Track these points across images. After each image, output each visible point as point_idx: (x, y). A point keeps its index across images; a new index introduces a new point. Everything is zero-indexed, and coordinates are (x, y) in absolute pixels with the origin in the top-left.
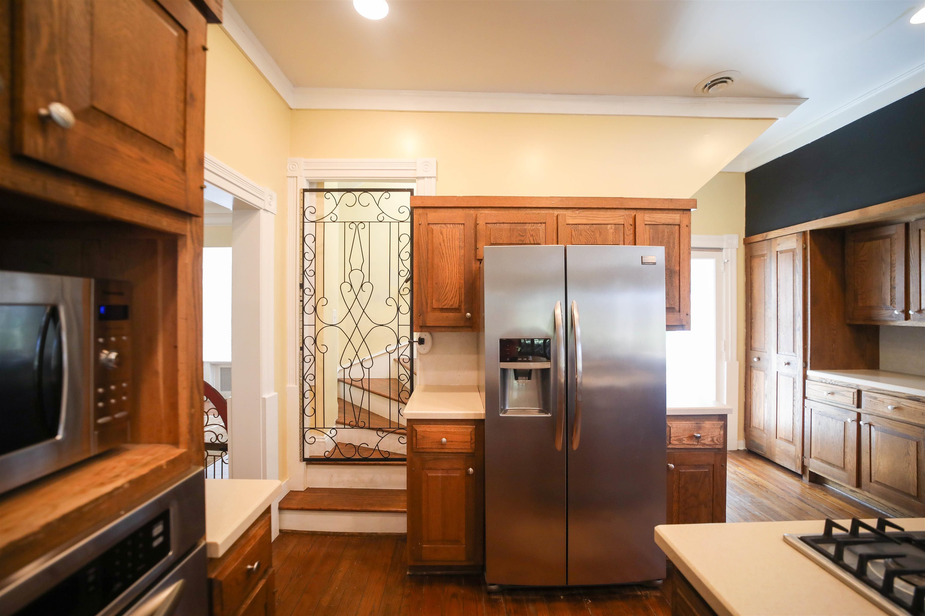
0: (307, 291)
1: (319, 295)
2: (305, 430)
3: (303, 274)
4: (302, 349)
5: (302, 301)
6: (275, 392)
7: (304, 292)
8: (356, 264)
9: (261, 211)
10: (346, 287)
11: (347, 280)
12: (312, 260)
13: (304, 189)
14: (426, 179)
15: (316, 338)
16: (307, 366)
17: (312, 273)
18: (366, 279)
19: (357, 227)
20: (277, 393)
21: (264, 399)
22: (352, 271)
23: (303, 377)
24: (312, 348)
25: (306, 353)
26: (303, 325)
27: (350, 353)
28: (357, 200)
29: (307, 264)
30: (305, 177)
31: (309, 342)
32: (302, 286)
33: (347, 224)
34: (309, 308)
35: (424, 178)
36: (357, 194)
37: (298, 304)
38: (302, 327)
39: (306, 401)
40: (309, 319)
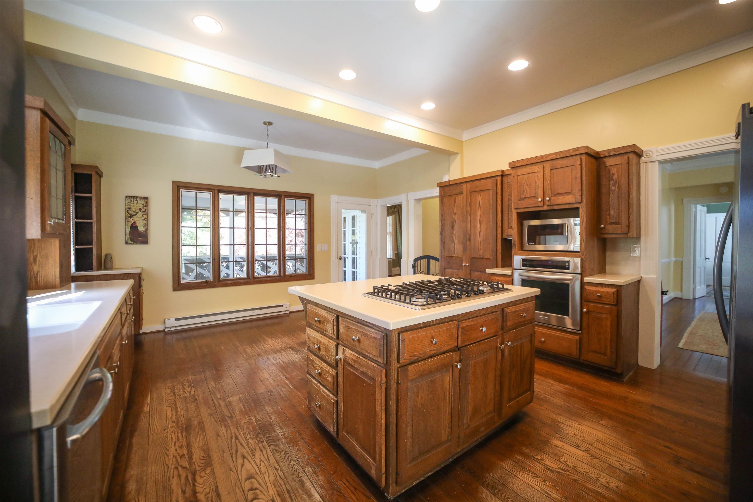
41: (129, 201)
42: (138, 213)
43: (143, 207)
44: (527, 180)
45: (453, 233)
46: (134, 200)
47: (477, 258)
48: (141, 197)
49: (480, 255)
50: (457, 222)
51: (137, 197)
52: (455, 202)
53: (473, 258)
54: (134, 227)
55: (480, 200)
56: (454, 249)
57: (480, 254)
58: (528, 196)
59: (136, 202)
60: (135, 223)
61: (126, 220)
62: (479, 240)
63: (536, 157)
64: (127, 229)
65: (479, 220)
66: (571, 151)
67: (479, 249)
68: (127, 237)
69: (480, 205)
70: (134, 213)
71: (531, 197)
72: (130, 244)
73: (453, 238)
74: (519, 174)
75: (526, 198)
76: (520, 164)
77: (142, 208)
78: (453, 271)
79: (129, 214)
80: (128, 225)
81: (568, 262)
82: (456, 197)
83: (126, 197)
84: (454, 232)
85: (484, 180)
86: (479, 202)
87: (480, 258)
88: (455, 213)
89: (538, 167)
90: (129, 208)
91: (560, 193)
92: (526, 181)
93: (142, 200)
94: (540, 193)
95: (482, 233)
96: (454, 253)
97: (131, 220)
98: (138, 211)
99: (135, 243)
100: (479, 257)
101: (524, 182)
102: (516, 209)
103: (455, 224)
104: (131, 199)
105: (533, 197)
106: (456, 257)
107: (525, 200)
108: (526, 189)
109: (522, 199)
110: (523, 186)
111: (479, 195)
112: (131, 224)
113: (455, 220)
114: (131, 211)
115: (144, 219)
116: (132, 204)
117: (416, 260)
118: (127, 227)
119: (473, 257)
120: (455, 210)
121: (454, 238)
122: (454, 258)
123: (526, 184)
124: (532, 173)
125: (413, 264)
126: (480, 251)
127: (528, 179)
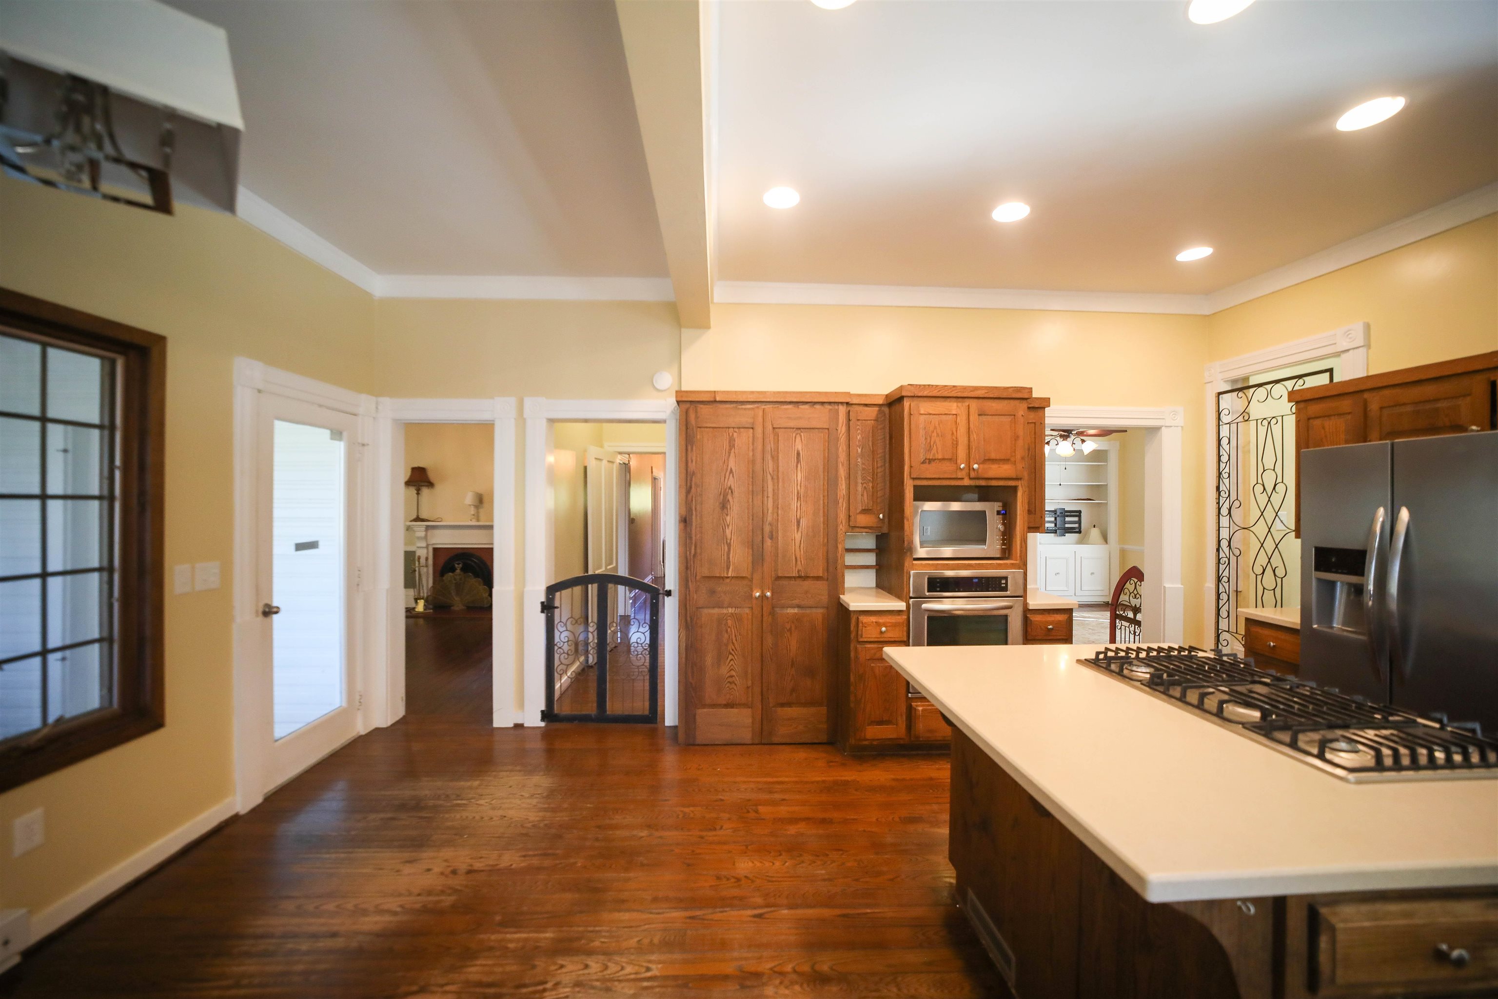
0: (1222, 494)
1: (1233, 496)
2: (1220, 631)
3: (1219, 477)
4: (1218, 550)
5: (1218, 503)
6: (1182, 585)
7: (1219, 495)
8: (1269, 464)
9: (1163, 428)
10: (1259, 488)
11: (1260, 481)
12: (1227, 462)
13: (1218, 393)
14: (1351, 352)
15: (1230, 539)
16: (1222, 567)
17: (1227, 475)
18: (1279, 480)
19: (1269, 423)
20: (1182, 586)
21: (1164, 587)
22: (1264, 471)
23: (1219, 577)
24: (1226, 550)
25: (1222, 555)
26: (1219, 527)
27: (1262, 560)
28: (1269, 393)
29: (1222, 466)
30: (1222, 379)
31: (1224, 544)
32: (1218, 488)
33: (1259, 421)
34: (1224, 511)
35: (1348, 350)
36: (1269, 387)
37: (1215, 506)
38: (1217, 529)
39: (1221, 603)
40: (1225, 521)
44: (937, 425)
45: (724, 520)
47: (790, 578)
49: (798, 571)
50: (736, 494)
52: (732, 446)
53: (778, 578)
55: (800, 449)
56: (728, 558)
57: (799, 567)
58: (940, 458)
62: (798, 536)
63: (954, 386)
65: (798, 493)
66: (1010, 390)
67: (796, 558)
69: (798, 461)
71: (943, 459)
73: (724, 531)
74: (922, 412)
75: (935, 459)
76: (925, 393)
78: (725, 611)
81: (1006, 578)
82: (735, 434)
84: (728, 518)
85: (806, 407)
86: (798, 454)
87: (800, 577)
88: (731, 471)
89: (957, 406)
91: (993, 460)
92: (935, 428)
94: (962, 453)
95: (803, 522)
96: (728, 568)
100: (795, 574)
101: (932, 429)
102: (914, 479)
103: (729, 497)
105: (947, 459)
106: (733, 577)
107: (933, 464)
108: (935, 442)
109: (927, 461)
110: (931, 438)
111: (798, 437)
113: (730, 488)
117: (551, 590)
119: (780, 575)
120: (732, 464)
121: (728, 532)
122: (728, 580)
123: (935, 434)
124: (945, 414)
125: (543, 599)
126: (799, 563)
127: (939, 424)
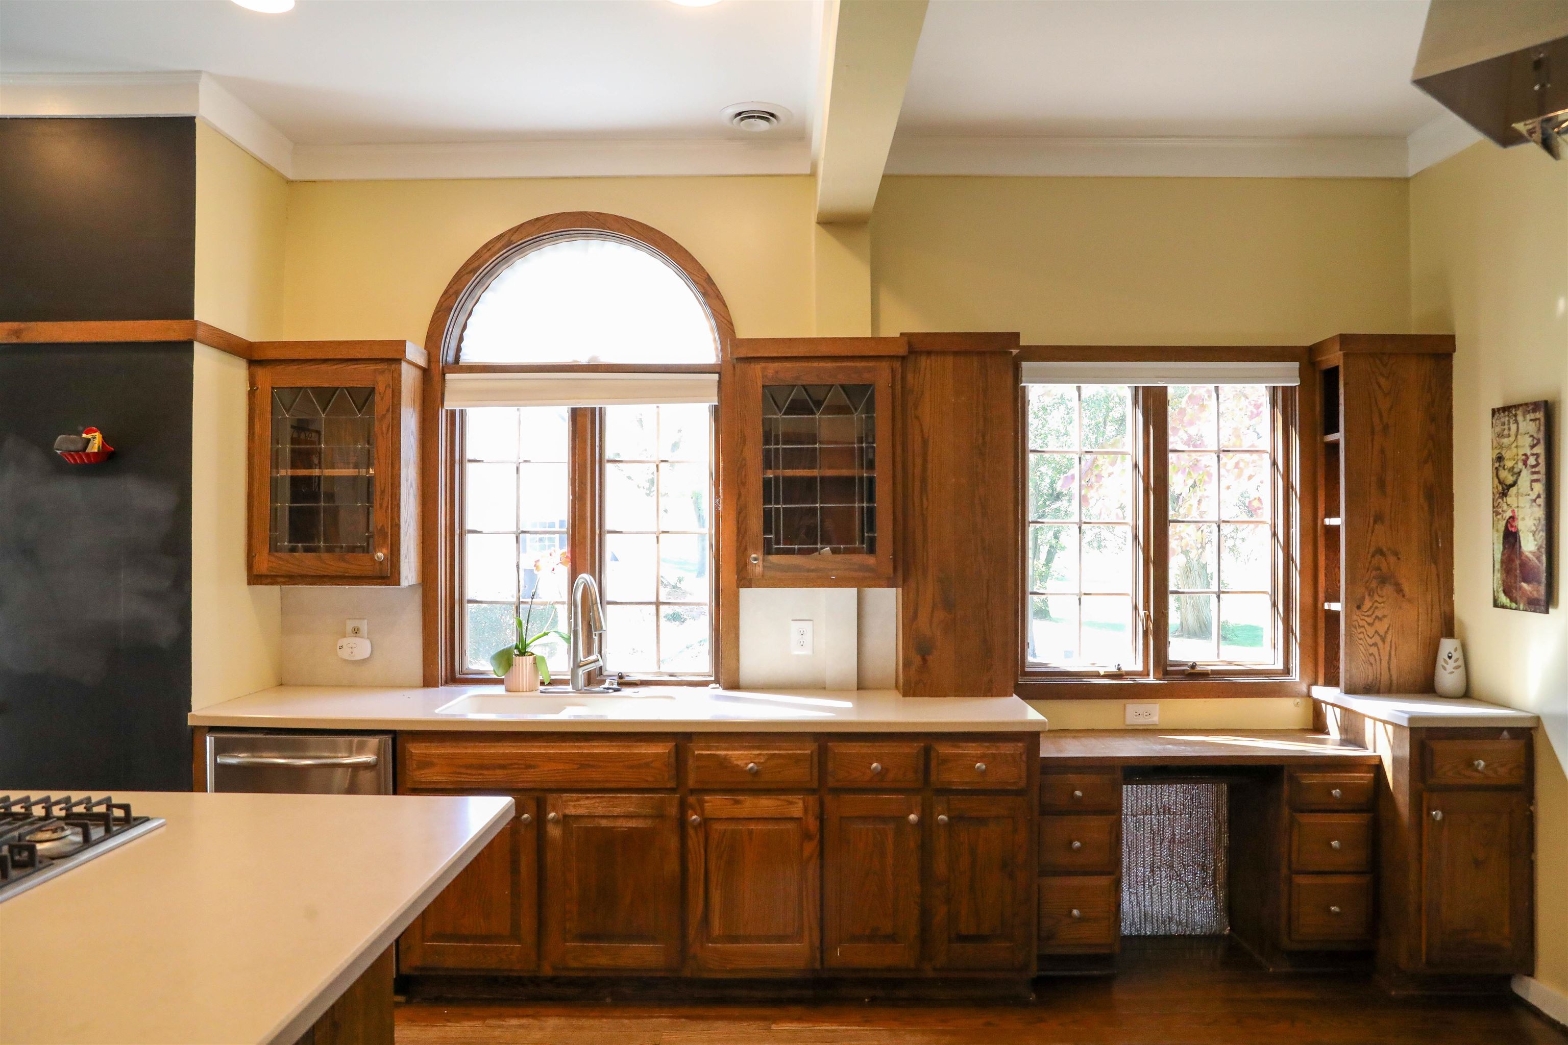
41: (1498, 429)
42: (1519, 473)
43: (1533, 447)
46: (1509, 421)
48: (1526, 404)
51: (1516, 407)
54: (1511, 537)
59: (1514, 427)
60: (1513, 518)
61: (1494, 507)
64: (1496, 547)
68: (1495, 577)
70: (1510, 479)
72: (1503, 607)
77: (1529, 453)
79: (1500, 482)
80: (1497, 531)
83: (1494, 412)
90: (1500, 459)
93: (1529, 417)
97: (1505, 507)
98: (1520, 465)
99: (1514, 605)
104: (1503, 420)
112: (1505, 521)
114: (1504, 469)
115: (1535, 501)
116: (1505, 441)
118: (1496, 535)
